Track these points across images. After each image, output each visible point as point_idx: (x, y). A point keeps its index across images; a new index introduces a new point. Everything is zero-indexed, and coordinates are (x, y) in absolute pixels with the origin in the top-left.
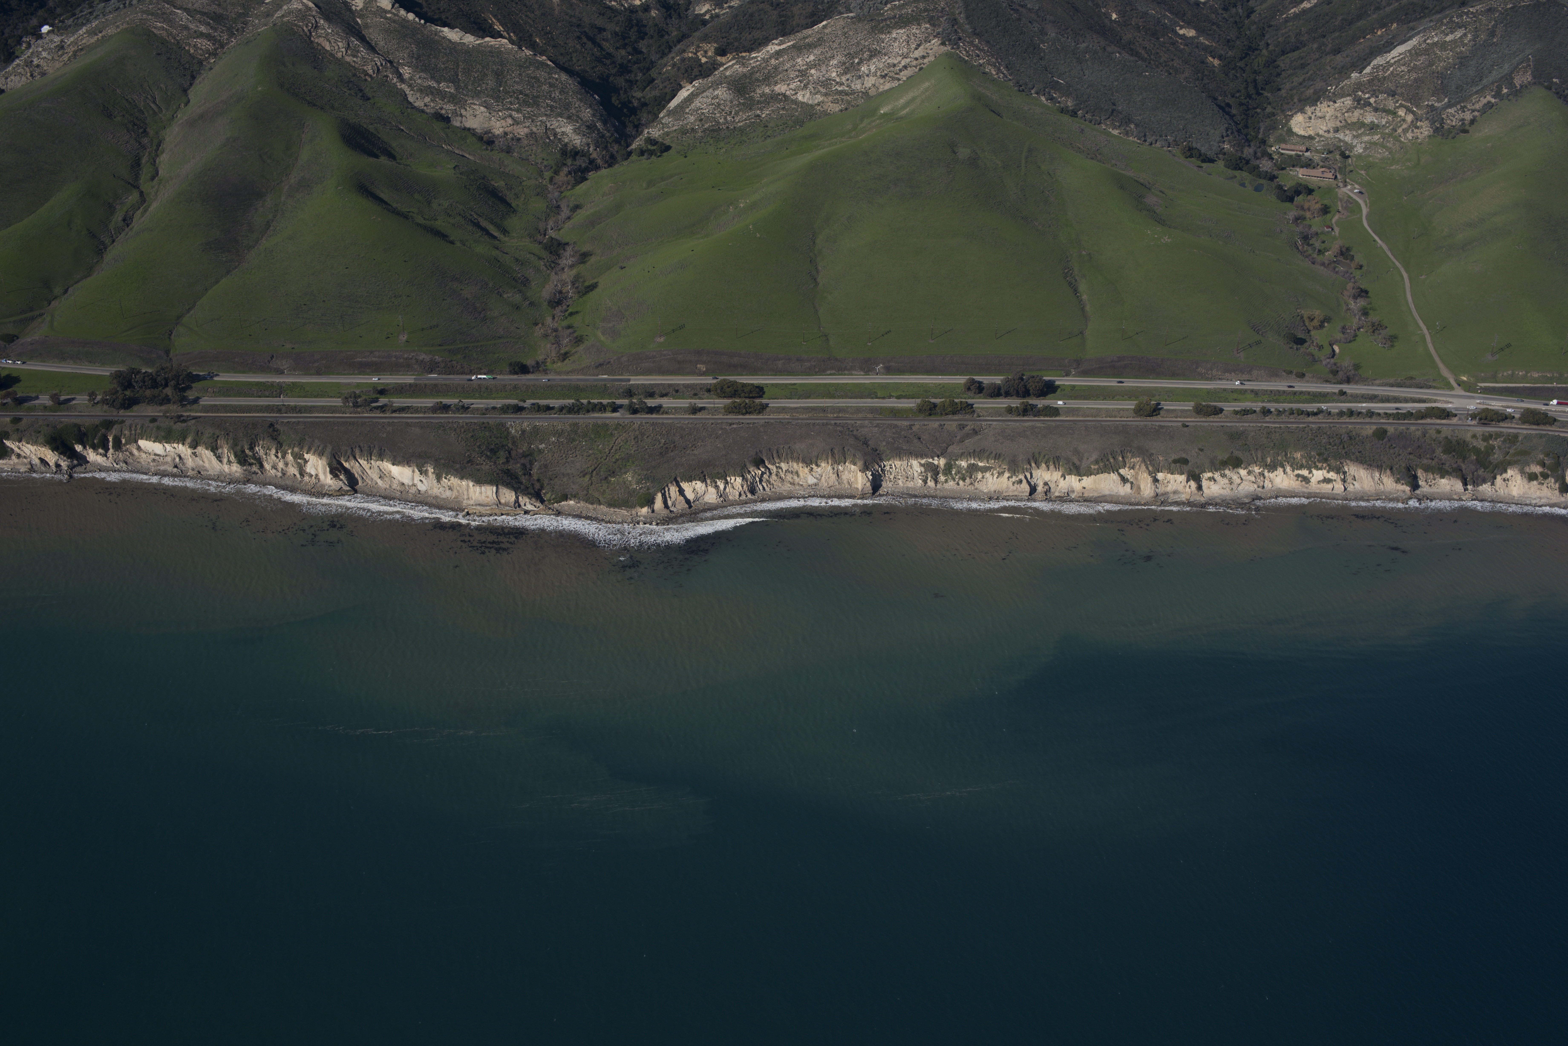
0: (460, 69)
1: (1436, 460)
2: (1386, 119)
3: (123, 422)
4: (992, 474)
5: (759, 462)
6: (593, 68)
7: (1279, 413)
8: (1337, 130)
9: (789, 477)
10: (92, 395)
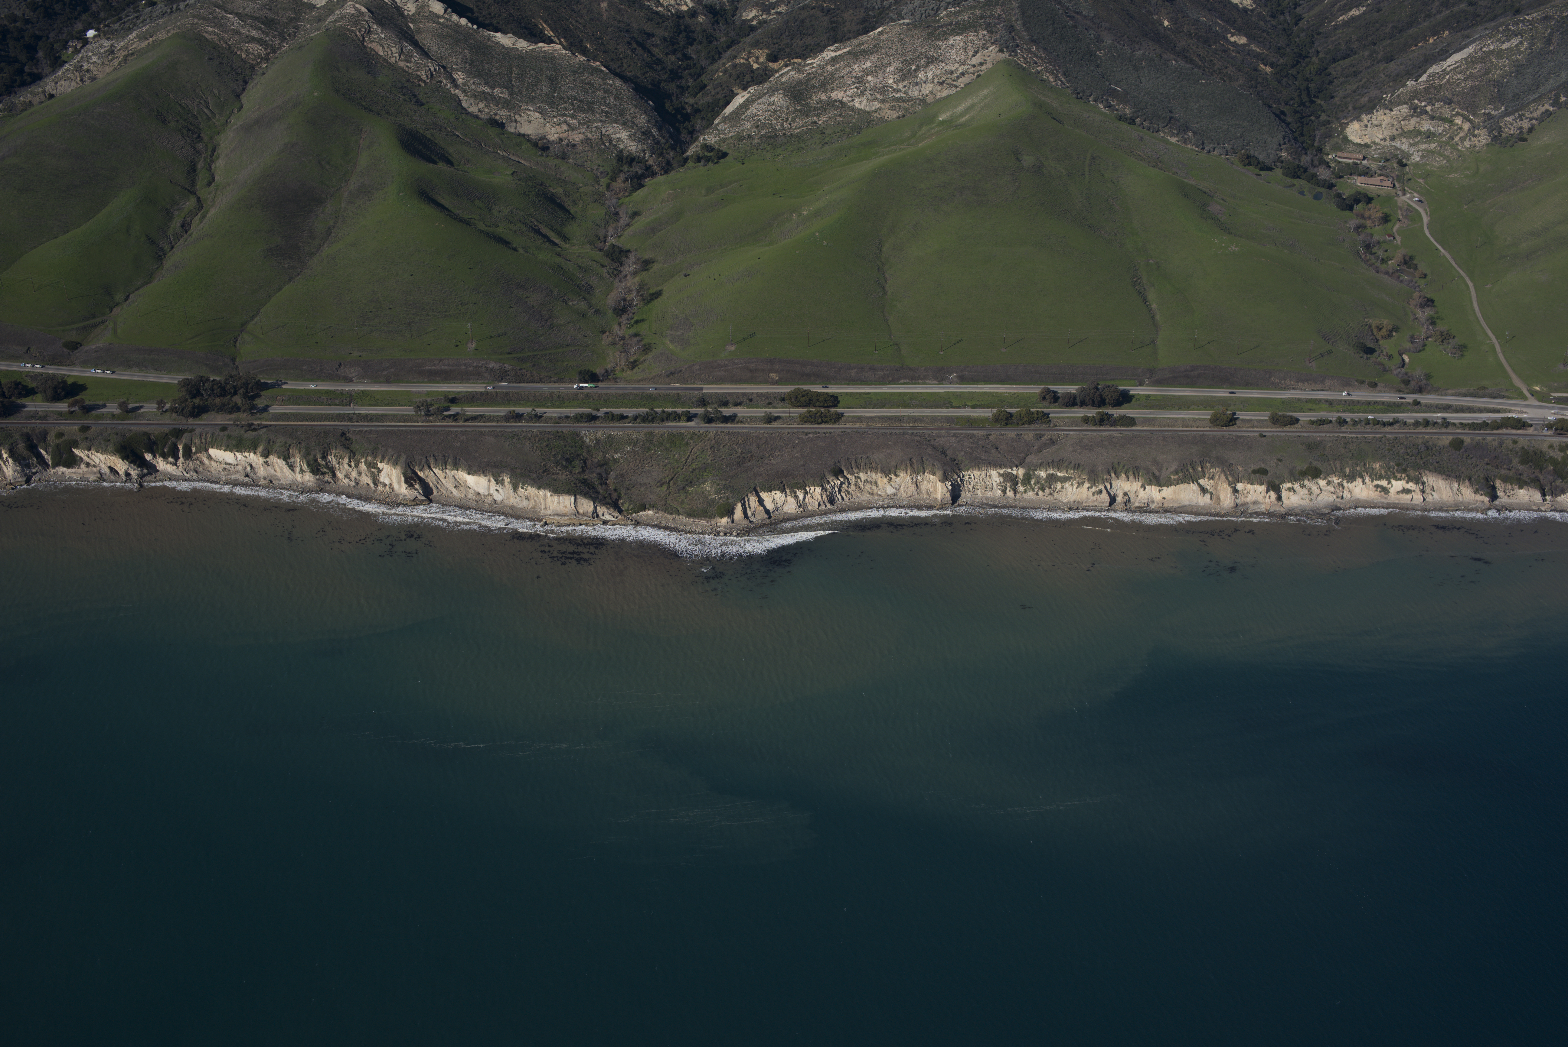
0: (513, 75)
1: (1513, 470)
2: (1442, 128)
3: (192, 430)
4: (1072, 485)
5: (838, 472)
6: (644, 74)
7: (1355, 423)
8: (1393, 138)
9: (868, 487)
10: (161, 403)
